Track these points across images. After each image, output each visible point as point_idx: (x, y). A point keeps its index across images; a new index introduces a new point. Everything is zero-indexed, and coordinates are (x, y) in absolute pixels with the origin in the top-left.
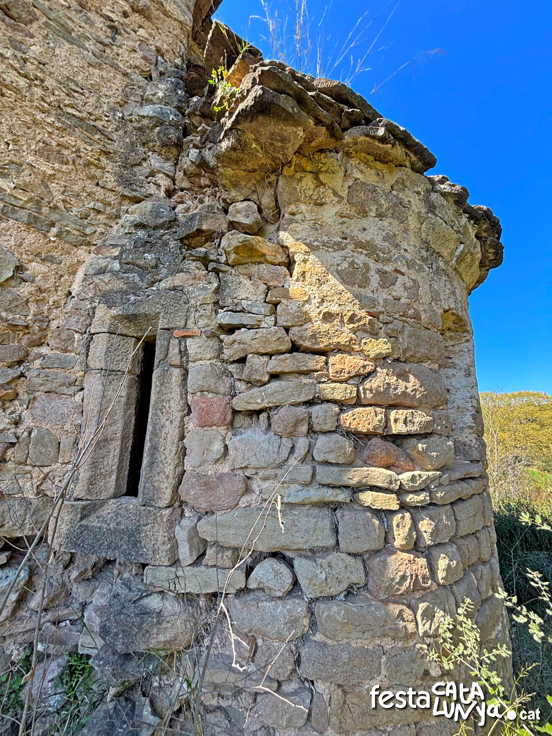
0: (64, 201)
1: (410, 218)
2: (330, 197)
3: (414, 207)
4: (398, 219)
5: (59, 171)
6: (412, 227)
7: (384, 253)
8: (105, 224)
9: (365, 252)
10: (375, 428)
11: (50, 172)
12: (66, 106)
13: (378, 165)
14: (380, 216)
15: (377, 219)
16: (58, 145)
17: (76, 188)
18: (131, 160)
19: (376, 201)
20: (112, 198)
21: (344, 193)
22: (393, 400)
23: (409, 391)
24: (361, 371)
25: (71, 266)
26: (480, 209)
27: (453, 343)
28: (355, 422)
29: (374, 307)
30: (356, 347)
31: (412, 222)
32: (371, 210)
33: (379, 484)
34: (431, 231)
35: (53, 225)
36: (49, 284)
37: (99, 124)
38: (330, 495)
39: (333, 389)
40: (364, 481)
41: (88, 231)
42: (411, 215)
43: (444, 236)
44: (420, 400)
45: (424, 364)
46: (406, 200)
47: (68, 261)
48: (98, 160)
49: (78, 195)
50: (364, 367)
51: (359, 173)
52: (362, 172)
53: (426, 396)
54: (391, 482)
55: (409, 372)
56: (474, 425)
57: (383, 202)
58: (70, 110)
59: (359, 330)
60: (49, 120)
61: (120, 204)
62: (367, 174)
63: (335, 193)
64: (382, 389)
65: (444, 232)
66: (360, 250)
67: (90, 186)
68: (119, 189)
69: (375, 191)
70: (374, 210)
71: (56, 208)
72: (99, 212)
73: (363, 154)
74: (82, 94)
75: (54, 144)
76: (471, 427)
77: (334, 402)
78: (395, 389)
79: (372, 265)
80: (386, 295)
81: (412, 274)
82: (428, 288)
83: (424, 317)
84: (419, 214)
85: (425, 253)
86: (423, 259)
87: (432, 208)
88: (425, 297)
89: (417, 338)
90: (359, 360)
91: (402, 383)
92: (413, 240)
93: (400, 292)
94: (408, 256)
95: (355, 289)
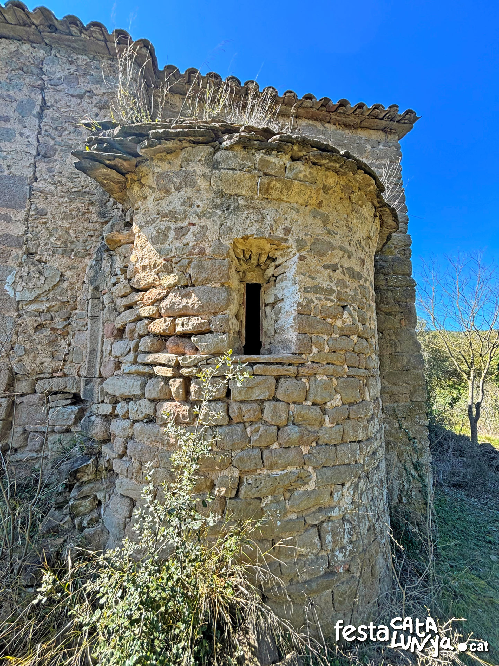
0: (76, 237)
1: (198, 181)
2: (148, 191)
3: (199, 173)
4: (190, 186)
5: (72, 223)
6: (203, 186)
7: (180, 215)
8: (95, 241)
9: (168, 219)
10: (164, 330)
11: (68, 226)
12: (72, 188)
13: (169, 156)
14: (178, 189)
15: (177, 192)
16: (70, 211)
17: (80, 228)
18: (104, 201)
19: (171, 181)
20: (97, 226)
21: (155, 186)
22: (178, 312)
23: (189, 305)
24: (157, 297)
25: (83, 268)
26: (275, 140)
27: (284, 259)
28: (154, 328)
29: (168, 255)
30: (157, 283)
31: (202, 183)
32: (171, 189)
33: (163, 362)
34: (220, 182)
35: (72, 250)
36: (74, 280)
37: (87, 190)
38: (141, 369)
39: (144, 310)
40: (155, 360)
41: (88, 248)
42: (198, 179)
43: (235, 180)
44: (198, 310)
45: (208, 285)
46: (192, 170)
47: (81, 266)
48: (88, 209)
49: (82, 231)
50: (159, 294)
51: (158, 168)
52: (159, 166)
53: (203, 306)
54: (169, 361)
55: (193, 292)
56: (294, 325)
57: (176, 180)
58: (73, 190)
59: (160, 272)
60: (65, 201)
61: (102, 227)
62: (163, 166)
63: (150, 187)
64: (169, 306)
65: (232, 177)
66: (164, 219)
67: (86, 224)
68: (99, 220)
69: (169, 175)
70: (173, 187)
71: (73, 242)
72: (92, 236)
73: (159, 155)
74: (79, 177)
75: (68, 211)
76: (292, 327)
77: (146, 317)
78: (178, 305)
79: (173, 226)
80: (177, 244)
81: (203, 222)
82: (216, 228)
83: (208, 251)
84: (204, 175)
85: (218, 201)
86: (216, 206)
87: (215, 165)
88: (212, 235)
89: (200, 267)
90: (158, 290)
91: (185, 300)
92: (206, 195)
93: (189, 238)
94: (199, 210)
95: (159, 246)
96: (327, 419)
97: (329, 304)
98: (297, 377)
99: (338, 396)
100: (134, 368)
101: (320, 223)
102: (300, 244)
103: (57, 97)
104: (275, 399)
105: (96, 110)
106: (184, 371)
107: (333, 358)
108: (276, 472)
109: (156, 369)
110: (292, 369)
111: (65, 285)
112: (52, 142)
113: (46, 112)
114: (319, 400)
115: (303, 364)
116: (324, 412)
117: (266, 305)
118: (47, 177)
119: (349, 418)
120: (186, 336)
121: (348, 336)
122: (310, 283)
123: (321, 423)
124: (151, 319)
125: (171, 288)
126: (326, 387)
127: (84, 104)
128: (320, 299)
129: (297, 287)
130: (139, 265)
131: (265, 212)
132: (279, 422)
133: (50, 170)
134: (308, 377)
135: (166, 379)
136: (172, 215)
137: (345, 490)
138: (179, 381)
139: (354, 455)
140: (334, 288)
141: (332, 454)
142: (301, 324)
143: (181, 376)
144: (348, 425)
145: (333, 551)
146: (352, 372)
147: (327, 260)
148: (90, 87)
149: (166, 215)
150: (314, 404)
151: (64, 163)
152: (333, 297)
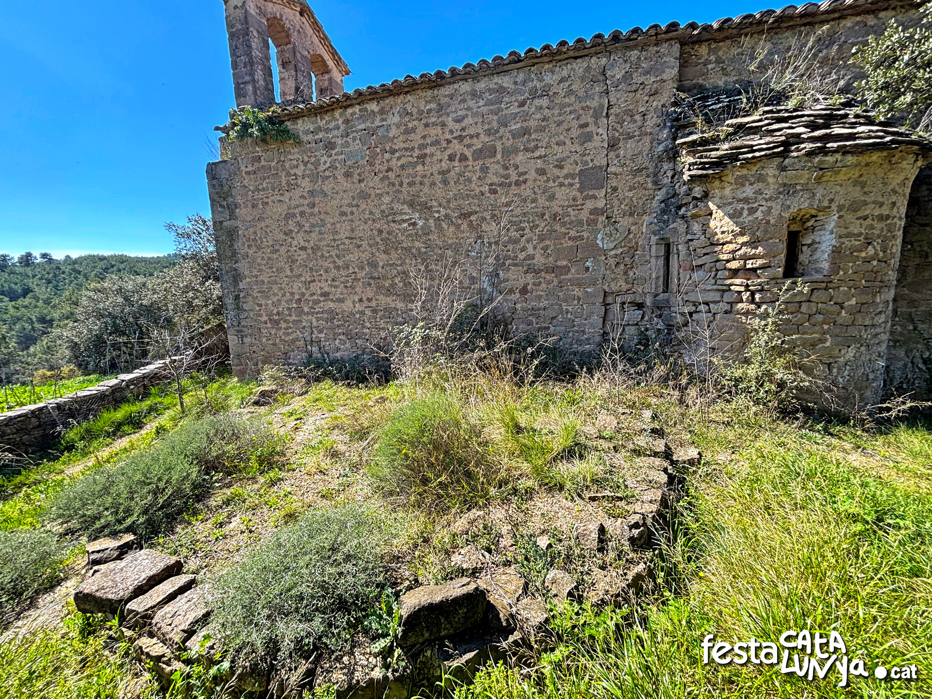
0: (637, 202)
2: (726, 185)
3: (770, 174)
4: (762, 182)
5: (634, 193)
6: (771, 182)
7: (752, 200)
8: (650, 203)
9: (742, 202)
10: (738, 267)
11: (632, 195)
12: (633, 167)
14: (751, 184)
15: (750, 186)
16: (633, 184)
17: (640, 196)
18: (656, 172)
19: (747, 180)
20: (652, 192)
21: (733, 181)
22: (748, 257)
23: (757, 253)
24: (735, 249)
25: (642, 223)
28: (730, 266)
29: (742, 225)
30: (734, 241)
31: (771, 180)
32: (746, 184)
33: (737, 284)
34: (785, 178)
35: (635, 212)
36: (636, 232)
37: (644, 166)
39: (724, 256)
40: (732, 283)
41: (645, 209)
42: (769, 178)
43: (797, 176)
44: (763, 255)
45: (769, 241)
46: (765, 173)
47: (640, 222)
48: (645, 180)
49: (641, 198)
50: (737, 247)
52: (739, 171)
53: (766, 253)
54: (742, 283)
55: (759, 246)
56: (827, 258)
57: (751, 179)
59: (736, 235)
60: (629, 177)
62: (742, 171)
63: (728, 182)
64: (742, 254)
65: (795, 175)
66: (739, 202)
68: (653, 187)
69: (746, 177)
70: (748, 183)
71: (635, 206)
72: (647, 200)
74: (637, 158)
76: (826, 260)
77: (725, 260)
78: (749, 253)
79: (746, 207)
80: (750, 218)
81: (769, 204)
82: (779, 207)
83: (772, 222)
84: (774, 176)
85: (782, 189)
86: (780, 193)
87: (783, 169)
88: (775, 212)
89: (766, 232)
90: (734, 245)
91: (754, 251)
92: (772, 187)
93: (759, 214)
94: (767, 196)
95: (735, 220)
96: (843, 312)
97: (857, 243)
98: (826, 289)
99: (854, 299)
100: (715, 287)
101: (858, 188)
102: (840, 208)
103: (618, 96)
104: (809, 301)
105: (646, 98)
106: (751, 288)
107: (855, 277)
108: (805, 336)
109: (732, 288)
110: (824, 285)
111: (631, 236)
112: (617, 134)
113: (612, 111)
114: (840, 301)
115: (831, 282)
116: (842, 308)
117: (803, 245)
118: (616, 162)
119: (859, 312)
120: (754, 270)
121: (869, 262)
122: (844, 231)
123: (839, 314)
124: (728, 261)
125: (744, 244)
126: (845, 294)
127: (638, 95)
128: (850, 241)
129: (834, 236)
130: (718, 231)
131: (815, 191)
132: (810, 312)
133: (618, 156)
134: (834, 289)
135: (739, 293)
136: (746, 200)
137: (850, 349)
138: (748, 293)
139: (860, 331)
140: (863, 231)
141: (844, 330)
142: (834, 258)
143: (749, 290)
144: (858, 316)
145: (836, 377)
146: (868, 284)
147: (860, 214)
148: (642, 79)
149: (740, 200)
150: (835, 303)
151: (626, 149)
152: (861, 238)
